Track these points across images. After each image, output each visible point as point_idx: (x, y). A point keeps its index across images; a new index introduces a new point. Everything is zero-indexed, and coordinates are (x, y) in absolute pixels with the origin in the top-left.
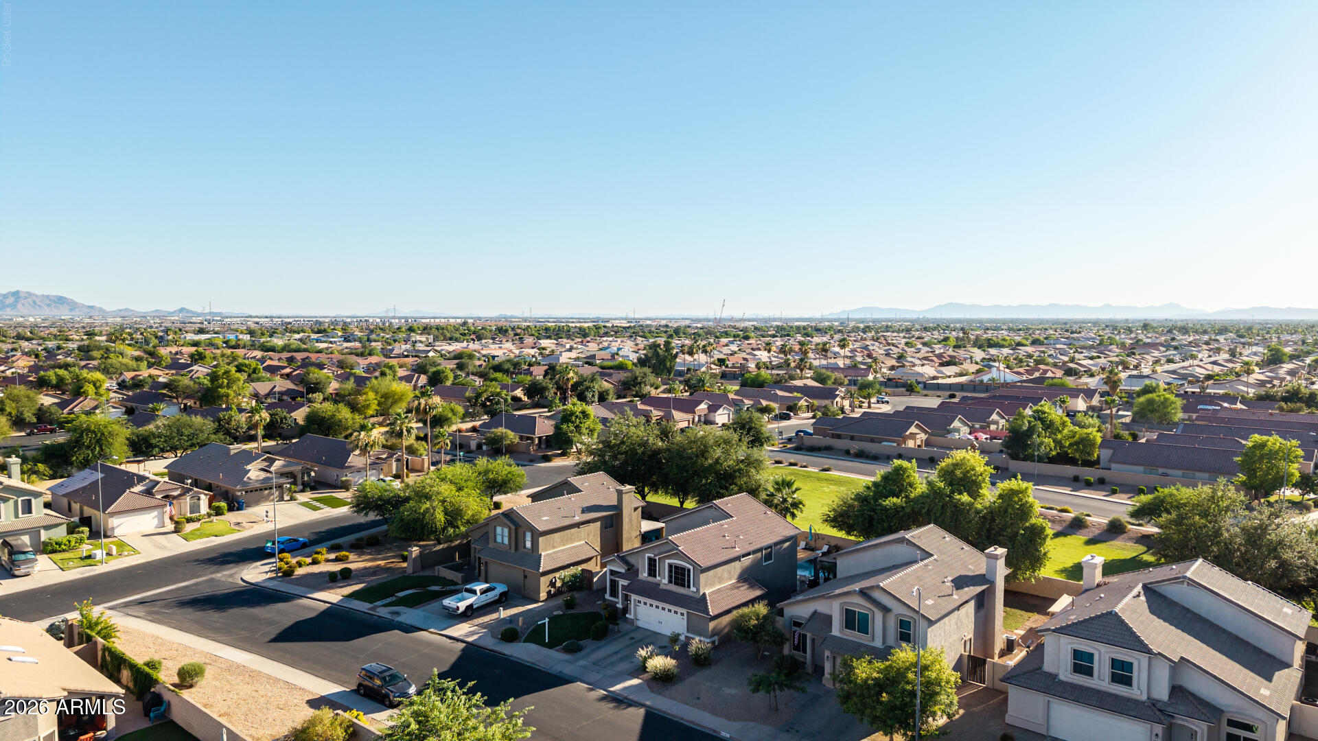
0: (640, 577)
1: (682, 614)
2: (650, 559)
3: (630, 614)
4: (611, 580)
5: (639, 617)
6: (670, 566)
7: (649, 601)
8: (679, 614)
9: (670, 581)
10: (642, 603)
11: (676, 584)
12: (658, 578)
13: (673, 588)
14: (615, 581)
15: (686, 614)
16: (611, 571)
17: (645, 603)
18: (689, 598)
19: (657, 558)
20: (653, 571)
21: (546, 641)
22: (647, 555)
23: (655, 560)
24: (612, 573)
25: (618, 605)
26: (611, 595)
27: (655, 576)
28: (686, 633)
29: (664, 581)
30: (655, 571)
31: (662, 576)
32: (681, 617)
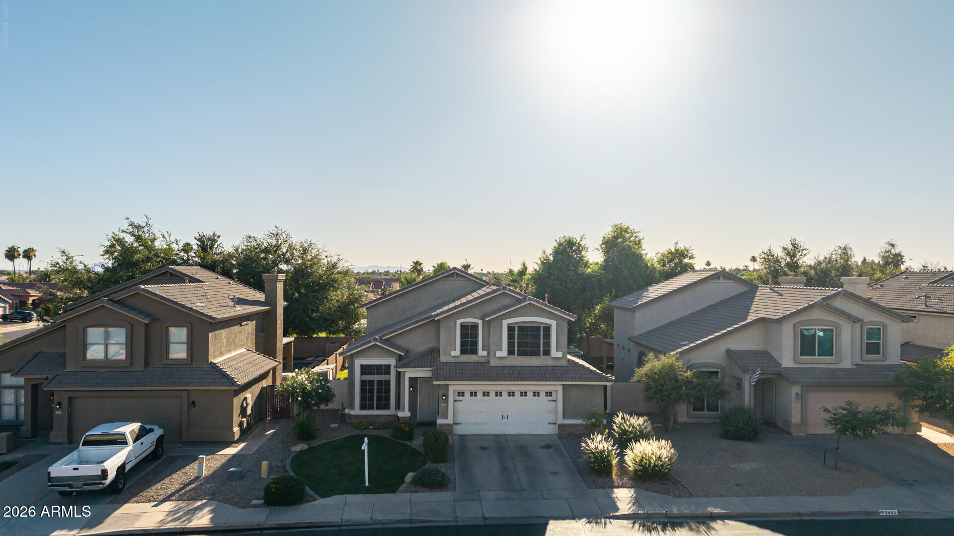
0: (443, 358)
1: (548, 394)
2: (464, 327)
3: (446, 417)
4: (363, 383)
5: (461, 418)
6: (511, 329)
7: (480, 388)
8: (543, 394)
9: (511, 352)
10: (467, 394)
11: (521, 353)
12: (482, 353)
13: (518, 361)
14: (372, 382)
15: (560, 389)
16: (363, 367)
17: (473, 394)
18: (554, 367)
19: (480, 322)
20: (469, 344)
21: (367, 484)
22: (459, 322)
23: (475, 327)
24: (364, 369)
25: (400, 414)
26: (362, 407)
27: (474, 351)
28: (561, 421)
29: (499, 354)
30: (475, 344)
31: (492, 347)
32: (549, 398)
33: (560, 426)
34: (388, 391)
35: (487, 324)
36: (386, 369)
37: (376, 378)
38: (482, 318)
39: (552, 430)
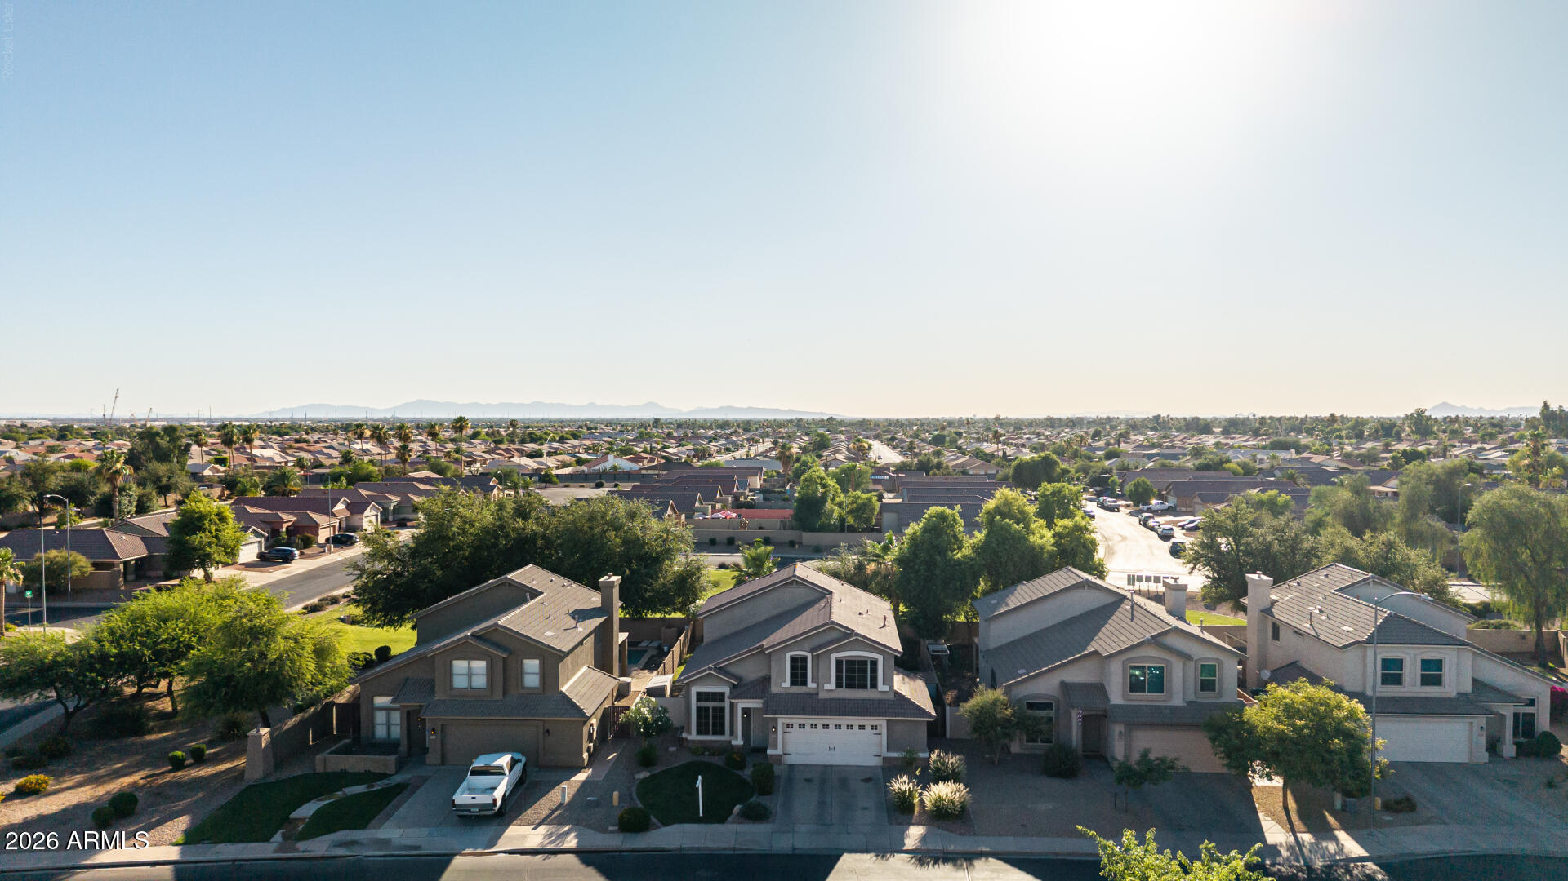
0: (774, 689)
1: (874, 727)
2: (794, 660)
3: (775, 747)
4: (699, 709)
5: (790, 749)
6: (839, 662)
7: (808, 720)
8: (868, 728)
9: (839, 685)
10: (796, 726)
11: (849, 686)
12: (811, 685)
13: (846, 693)
14: (707, 709)
15: (885, 724)
16: (699, 694)
17: (802, 726)
18: (880, 701)
19: (809, 655)
20: (799, 677)
21: (701, 814)
22: (789, 655)
23: (804, 659)
24: (701, 696)
25: (734, 743)
26: (699, 732)
27: (805, 683)
28: (886, 754)
29: (827, 687)
30: (805, 676)
31: (821, 681)
32: (875, 731)
33: (884, 758)
34: (722, 717)
35: (816, 659)
36: (720, 697)
37: (711, 705)
38: (812, 650)
39: (876, 762)
